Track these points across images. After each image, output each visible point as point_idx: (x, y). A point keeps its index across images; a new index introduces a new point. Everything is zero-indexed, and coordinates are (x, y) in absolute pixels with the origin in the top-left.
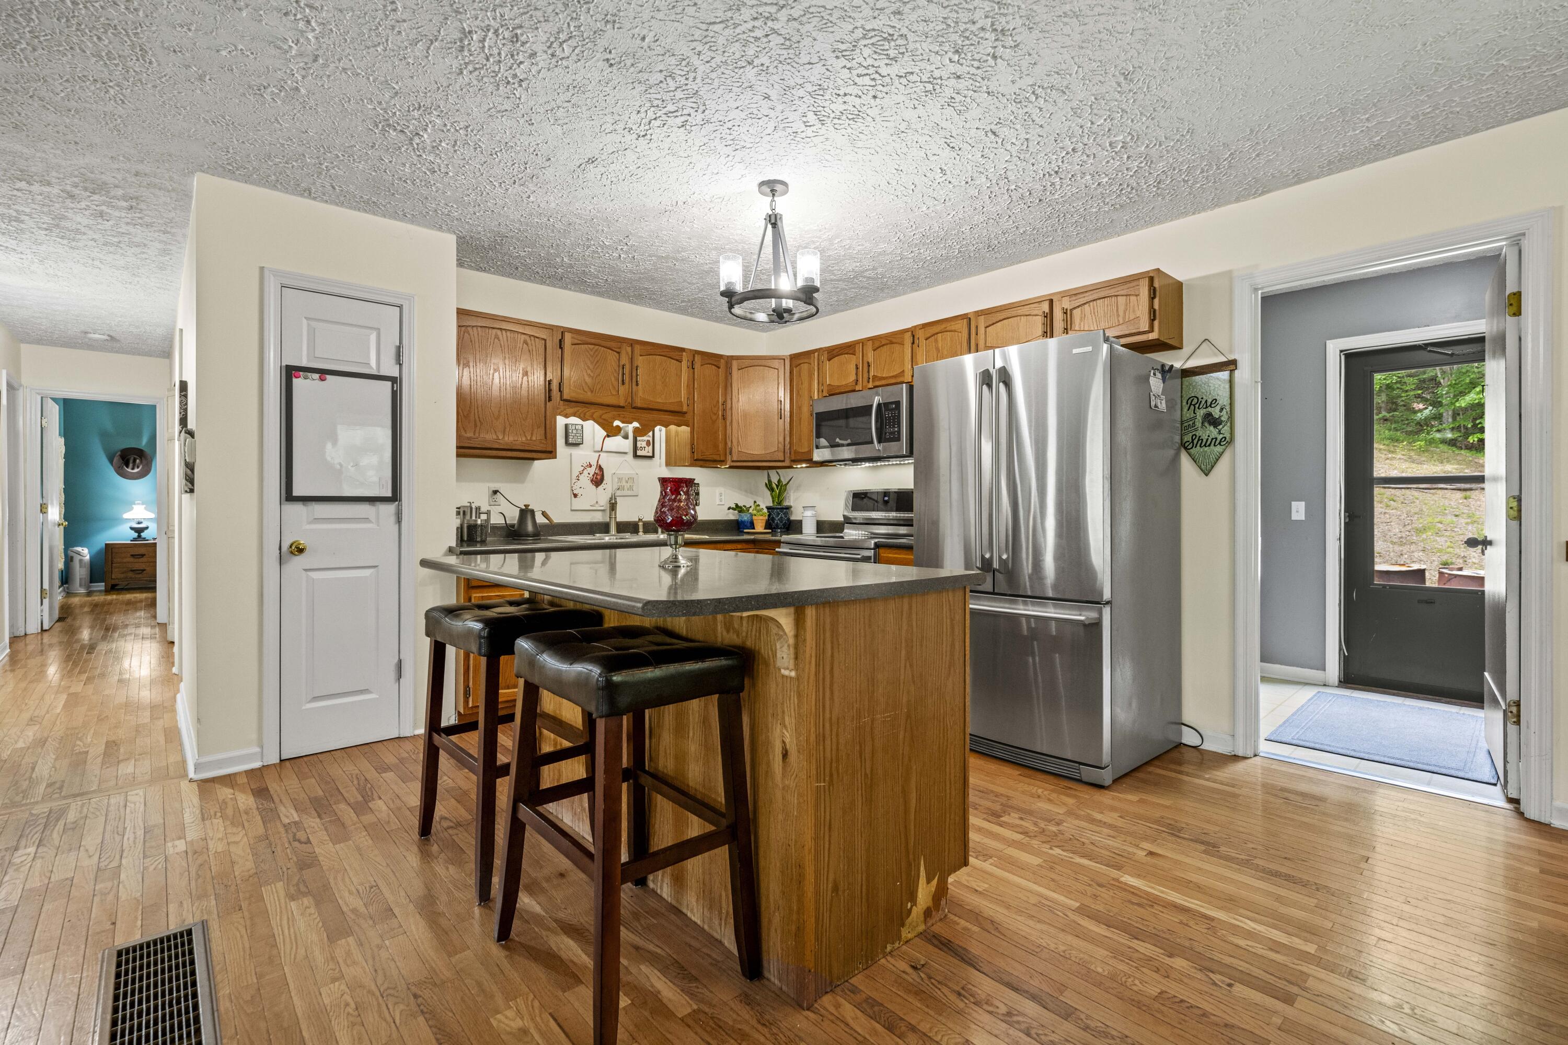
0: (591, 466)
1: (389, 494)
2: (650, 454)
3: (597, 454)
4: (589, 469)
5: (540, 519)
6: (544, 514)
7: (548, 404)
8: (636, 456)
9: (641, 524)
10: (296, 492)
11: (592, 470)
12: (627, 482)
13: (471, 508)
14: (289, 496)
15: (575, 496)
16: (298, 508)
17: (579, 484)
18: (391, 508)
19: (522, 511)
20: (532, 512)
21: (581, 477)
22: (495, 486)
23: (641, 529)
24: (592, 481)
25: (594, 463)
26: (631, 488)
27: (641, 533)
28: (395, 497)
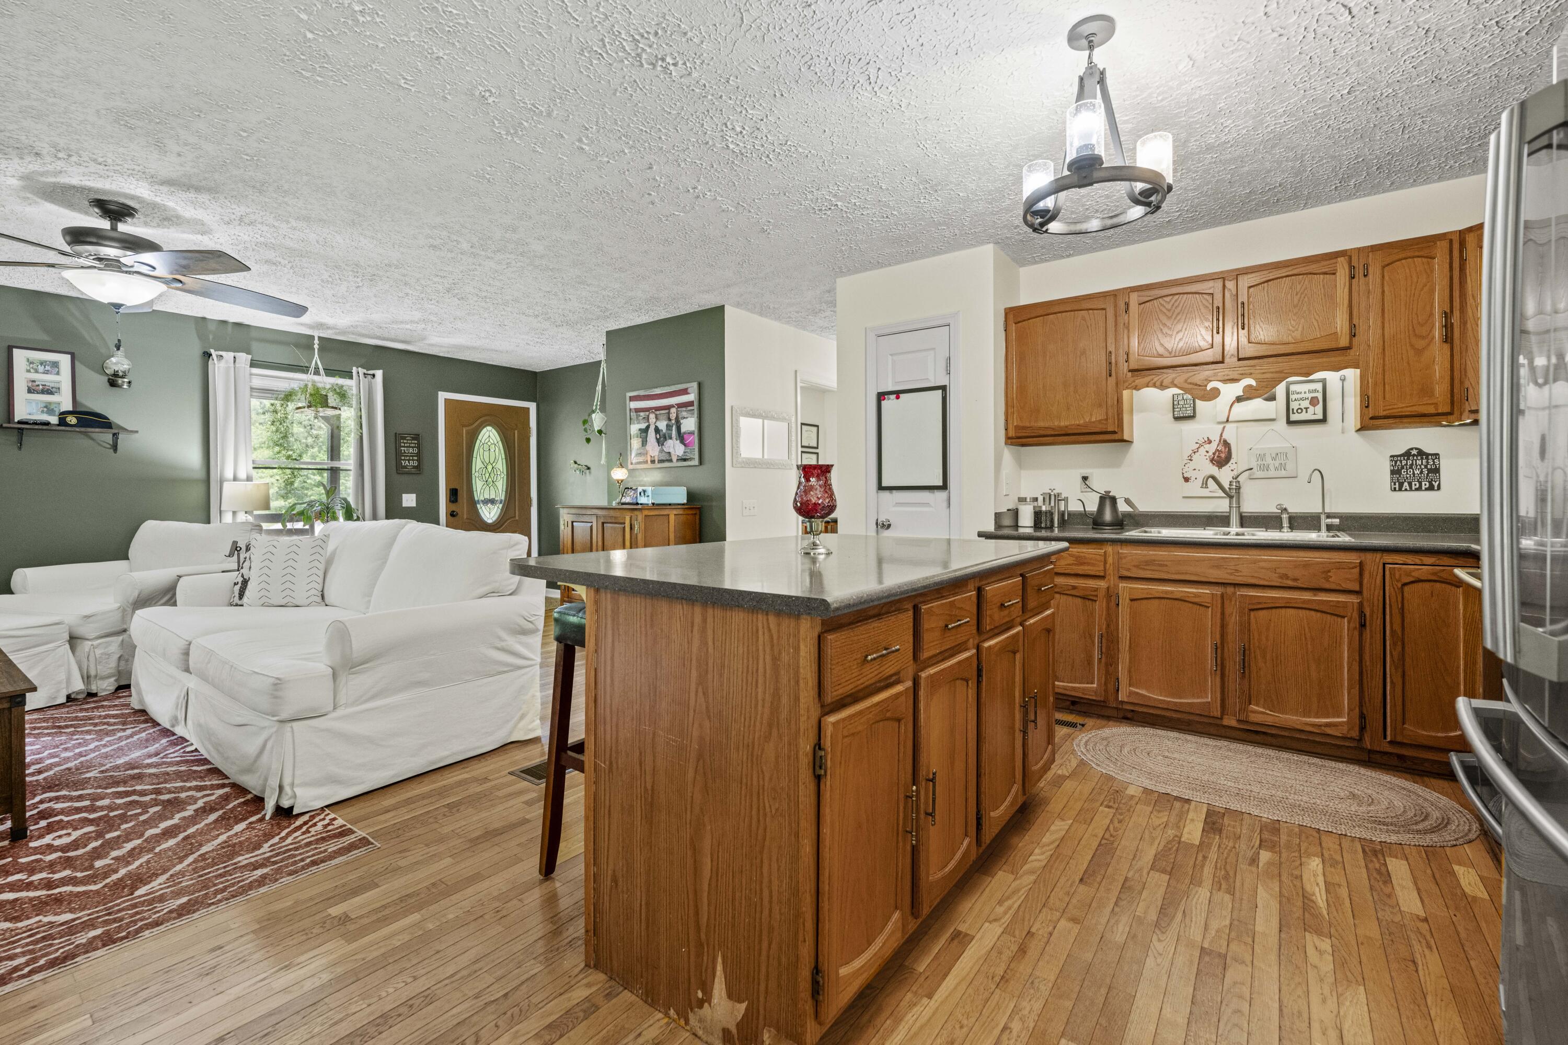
0: (1210, 442)
1: (941, 484)
2: (1320, 417)
3: (1222, 426)
4: (1207, 447)
5: (1122, 507)
6: (1128, 501)
7: (1109, 379)
8: (1289, 422)
9: (1285, 517)
10: (884, 484)
11: (1212, 448)
12: (1274, 459)
13: (1050, 496)
14: (881, 488)
15: (1187, 480)
16: (885, 495)
17: (1192, 465)
18: (941, 495)
19: (1102, 499)
20: (1114, 500)
21: (1195, 457)
22: (1085, 472)
23: (1286, 524)
24: (1212, 460)
25: (1215, 438)
26: (1283, 467)
27: (1285, 530)
28: (944, 487)
